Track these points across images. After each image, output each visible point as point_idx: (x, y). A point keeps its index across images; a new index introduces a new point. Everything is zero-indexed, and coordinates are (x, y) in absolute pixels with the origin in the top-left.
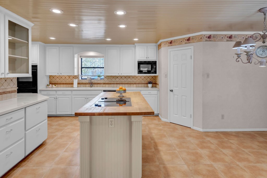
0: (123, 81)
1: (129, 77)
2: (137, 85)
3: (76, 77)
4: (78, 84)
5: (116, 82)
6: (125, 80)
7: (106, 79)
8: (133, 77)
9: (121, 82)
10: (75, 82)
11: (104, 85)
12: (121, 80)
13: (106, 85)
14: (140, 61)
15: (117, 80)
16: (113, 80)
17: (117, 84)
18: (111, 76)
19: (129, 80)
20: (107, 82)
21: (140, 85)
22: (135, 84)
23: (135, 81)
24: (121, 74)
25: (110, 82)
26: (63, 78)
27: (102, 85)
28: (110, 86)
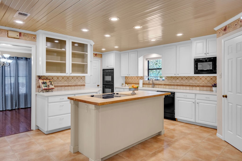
0: (184, 82)
1: (191, 79)
2: (201, 88)
3: (142, 78)
4: (143, 84)
5: (176, 84)
6: (186, 81)
7: (166, 80)
8: (196, 79)
9: (182, 84)
10: (141, 82)
11: (165, 86)
12: (182, 81)
13: (167, 86)
14: (197, 59)
15: (178, 81)
16: (174, 81)
17: (177, 85)
18: (171, 77)
19: (191, 81)
20: (167, 83)
21: (205, 88)
22: (198, 86)
23: (198, 83)
24: (178, 74)
25: (170, 84)
26: (134, 78)
27: (163, 86)
28: (171, 88)
